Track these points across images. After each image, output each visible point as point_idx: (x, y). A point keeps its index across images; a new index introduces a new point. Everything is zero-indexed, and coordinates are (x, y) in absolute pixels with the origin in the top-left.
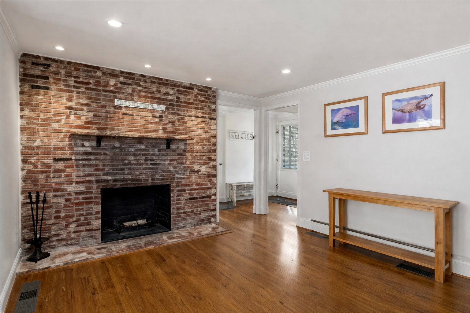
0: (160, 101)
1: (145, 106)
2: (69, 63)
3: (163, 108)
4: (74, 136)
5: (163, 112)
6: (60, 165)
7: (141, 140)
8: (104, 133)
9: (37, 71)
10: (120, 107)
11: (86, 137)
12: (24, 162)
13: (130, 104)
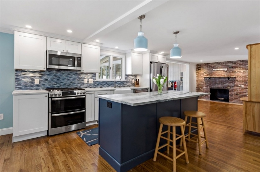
0: (225, 67)
1: (221, 69)
2: (204, 64)
3: (227, 69)
4: (205, 78)
5: (227, 70)
6: (202, 83)
7: (220, 78)
8: (211, 77)
9: (199, 66)
10: (215, 71)
11: (207, 78)
12: (197, 82)
13: (217, 69)
